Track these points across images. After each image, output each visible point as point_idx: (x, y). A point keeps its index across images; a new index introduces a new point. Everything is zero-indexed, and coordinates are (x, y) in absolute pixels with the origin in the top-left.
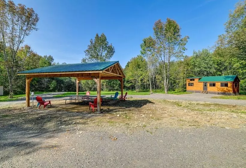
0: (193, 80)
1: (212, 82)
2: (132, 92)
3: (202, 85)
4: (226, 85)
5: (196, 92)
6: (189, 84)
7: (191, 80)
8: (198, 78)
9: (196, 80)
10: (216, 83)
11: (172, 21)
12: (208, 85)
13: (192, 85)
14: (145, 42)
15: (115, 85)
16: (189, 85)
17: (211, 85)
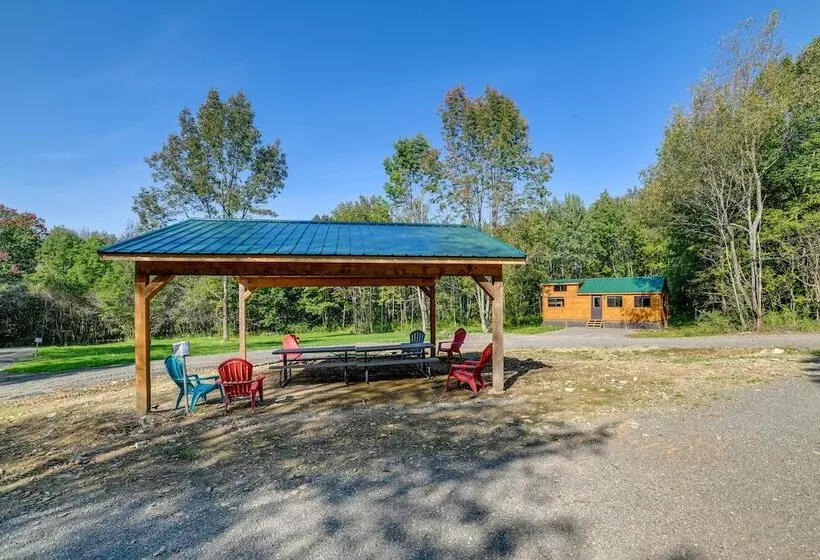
0: (564, 288)
1: (614, 295)
2: (333, 333)
3: (586, 303)
4: (647, 302)
5: (572, 324)
6: (549, 301)
7: (557, 288)
8: (577, 282)
9: (572, 289)
10: (624, 297)
11: (503, 98)
12: (604, 302)
13: (559, 305)
14: (401, 153)
15: (261, 310)
16: (549, 305)
17: (611, 303)
